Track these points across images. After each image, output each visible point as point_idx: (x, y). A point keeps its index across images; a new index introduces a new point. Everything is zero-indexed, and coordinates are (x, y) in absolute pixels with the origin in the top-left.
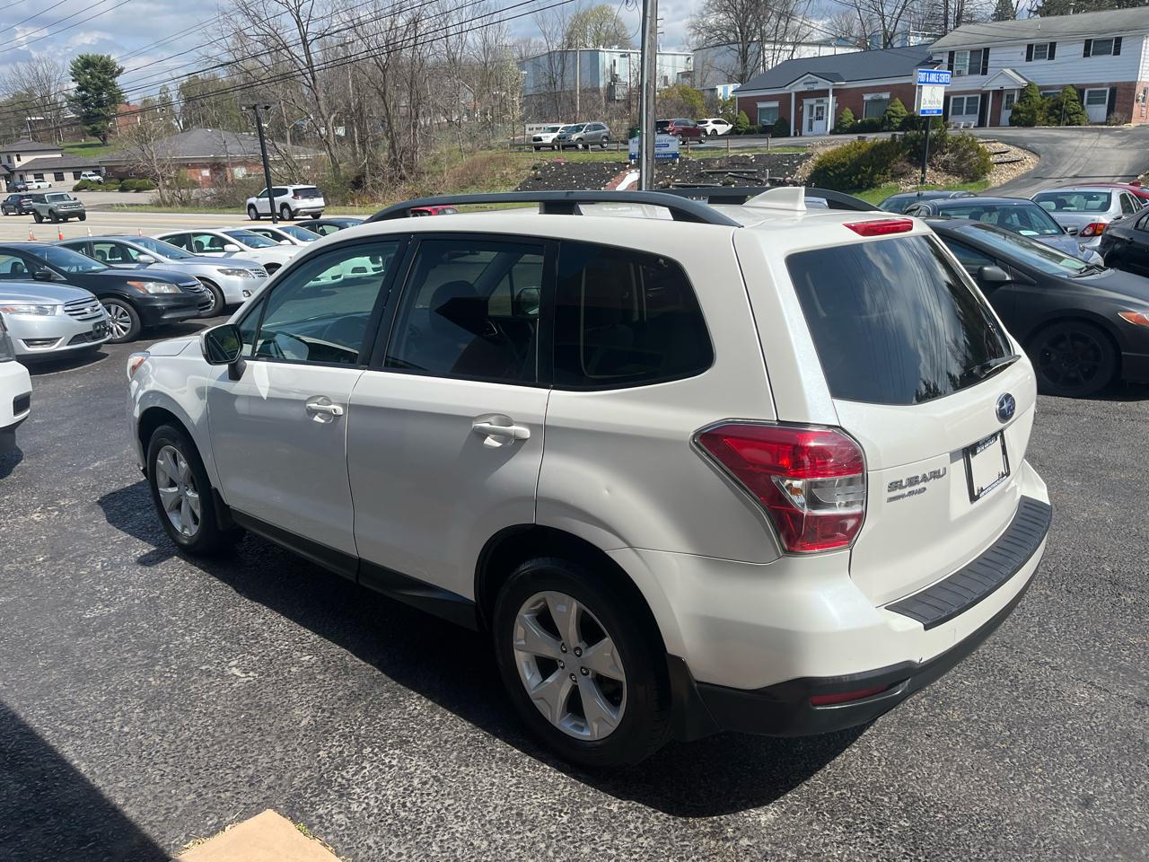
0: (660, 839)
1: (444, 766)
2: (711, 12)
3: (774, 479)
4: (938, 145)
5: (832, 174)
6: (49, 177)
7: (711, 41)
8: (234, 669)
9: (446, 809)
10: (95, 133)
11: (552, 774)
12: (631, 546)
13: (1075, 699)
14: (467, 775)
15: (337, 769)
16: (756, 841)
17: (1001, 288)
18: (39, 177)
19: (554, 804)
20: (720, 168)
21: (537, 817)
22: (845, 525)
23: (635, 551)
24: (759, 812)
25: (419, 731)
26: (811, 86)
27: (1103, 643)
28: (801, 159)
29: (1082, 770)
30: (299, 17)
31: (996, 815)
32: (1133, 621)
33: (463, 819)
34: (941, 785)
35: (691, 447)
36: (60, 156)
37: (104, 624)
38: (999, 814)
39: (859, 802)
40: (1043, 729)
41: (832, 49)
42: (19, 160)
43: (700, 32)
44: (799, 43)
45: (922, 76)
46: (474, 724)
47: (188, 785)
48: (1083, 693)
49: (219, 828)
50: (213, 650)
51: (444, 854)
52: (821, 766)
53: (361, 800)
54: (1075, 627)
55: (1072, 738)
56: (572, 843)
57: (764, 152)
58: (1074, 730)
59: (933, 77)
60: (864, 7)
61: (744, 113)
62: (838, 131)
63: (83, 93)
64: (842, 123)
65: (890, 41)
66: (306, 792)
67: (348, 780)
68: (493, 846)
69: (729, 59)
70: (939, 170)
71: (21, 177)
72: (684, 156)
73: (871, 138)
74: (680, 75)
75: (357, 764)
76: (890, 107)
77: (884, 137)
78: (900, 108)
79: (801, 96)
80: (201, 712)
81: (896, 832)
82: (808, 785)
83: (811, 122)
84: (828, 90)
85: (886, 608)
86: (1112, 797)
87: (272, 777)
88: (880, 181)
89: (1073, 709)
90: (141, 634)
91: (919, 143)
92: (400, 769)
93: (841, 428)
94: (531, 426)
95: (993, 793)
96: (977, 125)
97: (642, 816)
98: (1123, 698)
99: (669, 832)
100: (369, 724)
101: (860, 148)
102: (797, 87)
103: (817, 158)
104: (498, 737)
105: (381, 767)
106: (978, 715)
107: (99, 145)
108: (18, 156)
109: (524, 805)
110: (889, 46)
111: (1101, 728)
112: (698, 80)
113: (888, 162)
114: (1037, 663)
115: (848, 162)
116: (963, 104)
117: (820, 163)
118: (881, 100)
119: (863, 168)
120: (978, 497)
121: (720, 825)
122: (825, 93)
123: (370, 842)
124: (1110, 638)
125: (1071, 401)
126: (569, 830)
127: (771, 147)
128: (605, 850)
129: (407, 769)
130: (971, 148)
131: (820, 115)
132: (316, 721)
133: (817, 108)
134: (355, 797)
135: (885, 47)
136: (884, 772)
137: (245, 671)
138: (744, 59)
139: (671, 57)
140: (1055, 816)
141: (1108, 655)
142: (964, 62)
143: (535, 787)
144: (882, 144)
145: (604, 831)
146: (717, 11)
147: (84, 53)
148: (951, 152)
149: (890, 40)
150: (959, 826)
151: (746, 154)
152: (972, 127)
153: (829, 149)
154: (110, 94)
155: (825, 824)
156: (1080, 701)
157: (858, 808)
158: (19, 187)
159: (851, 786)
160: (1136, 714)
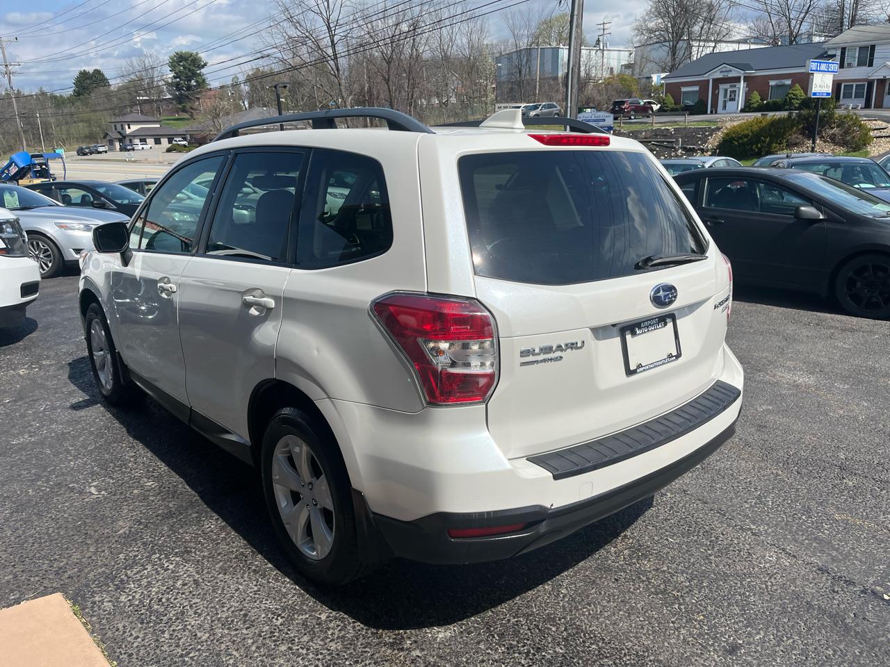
0: (347, 645)
1: (208, 573)
2: (652, 17)
3: (420, 340)
4: (827, 121)
5: (736, 143)
6: (151, 141)
7: (650, 39)
8: (93, 488)
9: (191, 606)
10: (184, 110)
11: (288, 585)
12: (329, 398)
13: (762, 561)
14: (221, 581)
15: (125, 569)
16: (426, 653)
17: (815, 225)
18: (143, 141)
19: (277, 609)
20: (645, 138)
21: (258, 618)
22: (478, 383)
23: (331, 401)
24: (440, 630)
25: (203, 545)
26: (726, 74)
27: (810, 517)
28: (712, 132)
29: (740, 621)
30: (329, 24)
31: (643, 651)
32: (846, 500)
33: (200, 615)
34: (607, 622)
35: (369, 314)
36: (159, 126)
37: (23, 447)
38: (648, 651)
39: (529, 629)
40: (721, 583)
41: (748, 46)
42: (129, 128)
43: (642, 34)
44: (721, 41)
45: (813, 66)
46: (248, 542)
47: (12, 568)
48: (772, 556)
49: (18, 602)
50: (85, 473)
51: (170, 641)
52: (513, 597)
53: (130, 593)
54: (789, 502)
55: (744, 594)
56: (274, 641)
57: (682, 125)
58: (749, 587)
59: (823, 67)
60: (774, 12)
61: (670, 95)
62: (747, 110)
63: (178, 80)
64: (750, 104)
65: (794, 40)
66: (93, 584)
67: (129, 577)
68: (212, 638)
69: (662, 53)
70: (828, 141)
71: (130, 140)
72: (618, 129)
73: (773, 115)
74: (623, 67)
75: (142, 565)
76: (791, 91)
77: (783, 114)
78: (799, 91)
79: (717, 82)
80: (51, 517)
81: (549, 656)
82: (492, 612)
83: (725, 102)
84: (740, 77)
85: (527, 459)
86: (758, 648)
87: (76, 569)
88: (776, 149)
89: (757, 569)
90: (42, 458)
91: (810, 119)
92: (173, 572)
93: (477, 300)
94: (276, 298)
95: (650, 632)
96: (863, 107)
97: (342, 625)
98: (807, 564)
99: (357, 639)
100: (169, 536)
101: (760, 123)
102: (715, 74)
103: (725, 131)
104: (261, 554)
105: (159, 569)
106: (668, 567)
107: (188, 119)
108: (129, 125)
109: (252, 608)
110: (794, 43)
111: (775, 587)
112: (637, 71)
113: (784, 133)
114: (741, 528)
115: (750, 134)
116: (852, 90)
117: (727, 134)
118: (783, 86)
119: (763, 138)
120: (634, 372)
121: (403, 638)
122: (737, 79)
123: (120, 626)
124: (818, 513)
125: (871, 321)
126: (277, 631)
127: (688, 122)
128: (298, 649)
129: (178, 572)
130: (854, 124)
131: (733, 96)
132: (130, 531)
133: (731, 91)
134: (127, 591)
135: (791, 43)
136: (563, 606)
137: (99, 491)
138: (674, 54)
139: (616, 52)
140: (698, 658)
141: (810, 527)
142: (853, 57)
143: (269, 594)
144: (780, 119)
145: (305, 634)
146: (656, 16)
147: (178, 51)
148: (838, 127)
149: (795, 38)
150: (606, 657)
151: (667, 127)
152: (859, 108)
153: (735, 124)
154: (197, 81)
155: (491, 644)
156: (766, 563)
157: (526, 634)
158: (128, 147)
159: (527, 616)
160: (814, 579)
